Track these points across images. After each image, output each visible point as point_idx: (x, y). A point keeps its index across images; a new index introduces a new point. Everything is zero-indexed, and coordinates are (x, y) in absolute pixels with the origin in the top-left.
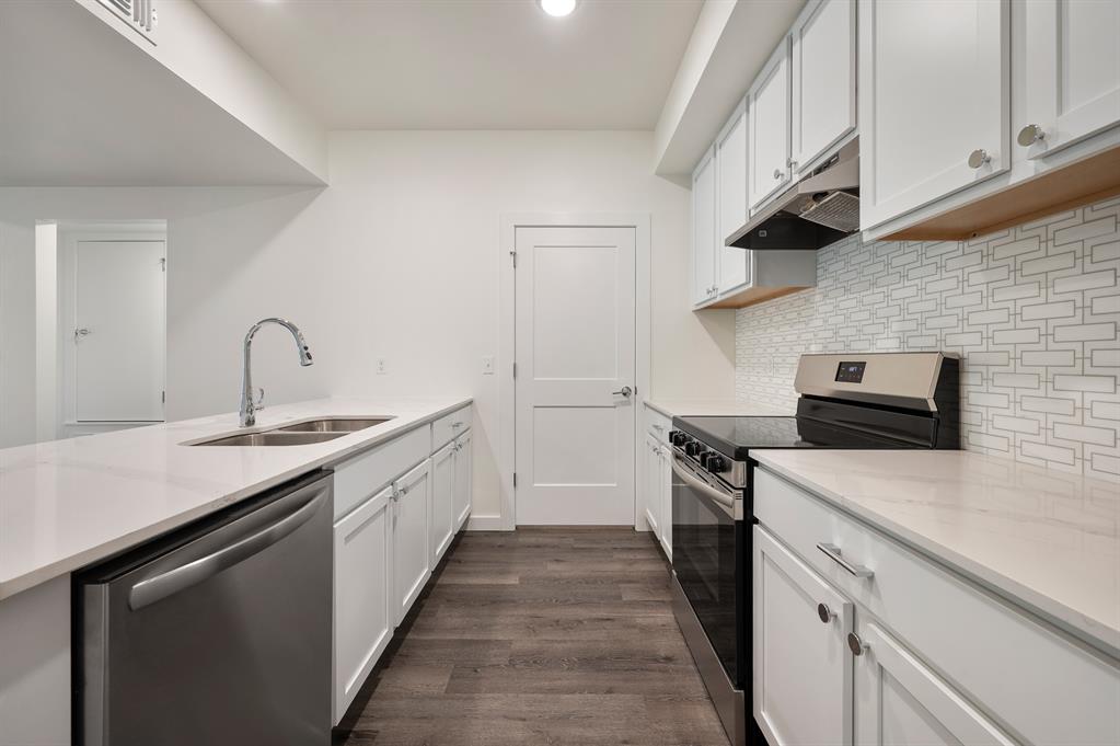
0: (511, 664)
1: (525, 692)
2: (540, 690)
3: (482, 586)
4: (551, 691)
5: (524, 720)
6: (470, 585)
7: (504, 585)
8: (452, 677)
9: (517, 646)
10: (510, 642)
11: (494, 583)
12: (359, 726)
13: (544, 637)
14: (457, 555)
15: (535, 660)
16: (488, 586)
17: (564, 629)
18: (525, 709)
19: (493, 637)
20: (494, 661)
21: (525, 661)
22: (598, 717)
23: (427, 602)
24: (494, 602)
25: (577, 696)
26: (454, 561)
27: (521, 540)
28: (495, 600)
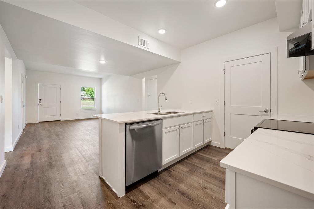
0: (204, 174)
1: (203, 180)
2: (207, 181)
3: (206, 157)
4: (210, 182)
5: (199, 183)
6: (204, 156)
7: (212, 159)
8: (189, 170)
9: (207, 171)
10: (206, 170)
11: (210, 158)
12: (169, 169)
13: (215, 172)
14: (205, 149)
15: (209, 175)
16: (208, 158)
17: (222, 173)
18: (201, 182)
19: (203, 167)
20: (200, 171)
21: (207, 175)
22: (217, 192)
23: (192, 156)
24: (207, 161)
25: (215, 186)
26: (203, 150)
27: (225, 151)
28: (208, 161)
